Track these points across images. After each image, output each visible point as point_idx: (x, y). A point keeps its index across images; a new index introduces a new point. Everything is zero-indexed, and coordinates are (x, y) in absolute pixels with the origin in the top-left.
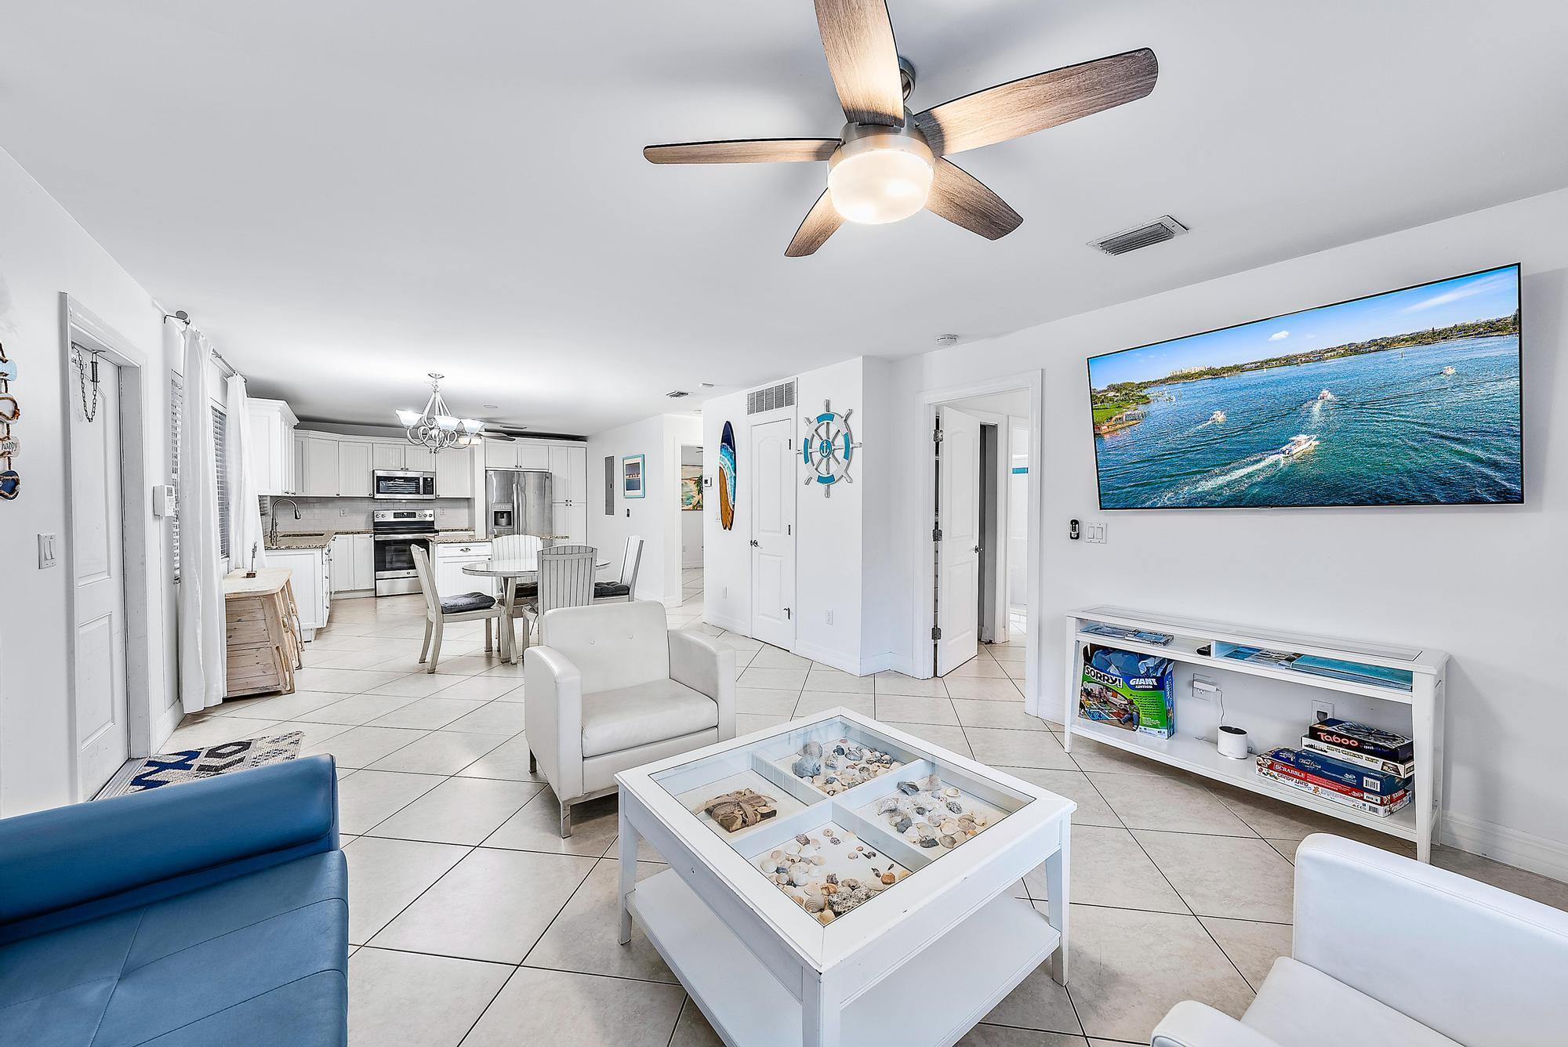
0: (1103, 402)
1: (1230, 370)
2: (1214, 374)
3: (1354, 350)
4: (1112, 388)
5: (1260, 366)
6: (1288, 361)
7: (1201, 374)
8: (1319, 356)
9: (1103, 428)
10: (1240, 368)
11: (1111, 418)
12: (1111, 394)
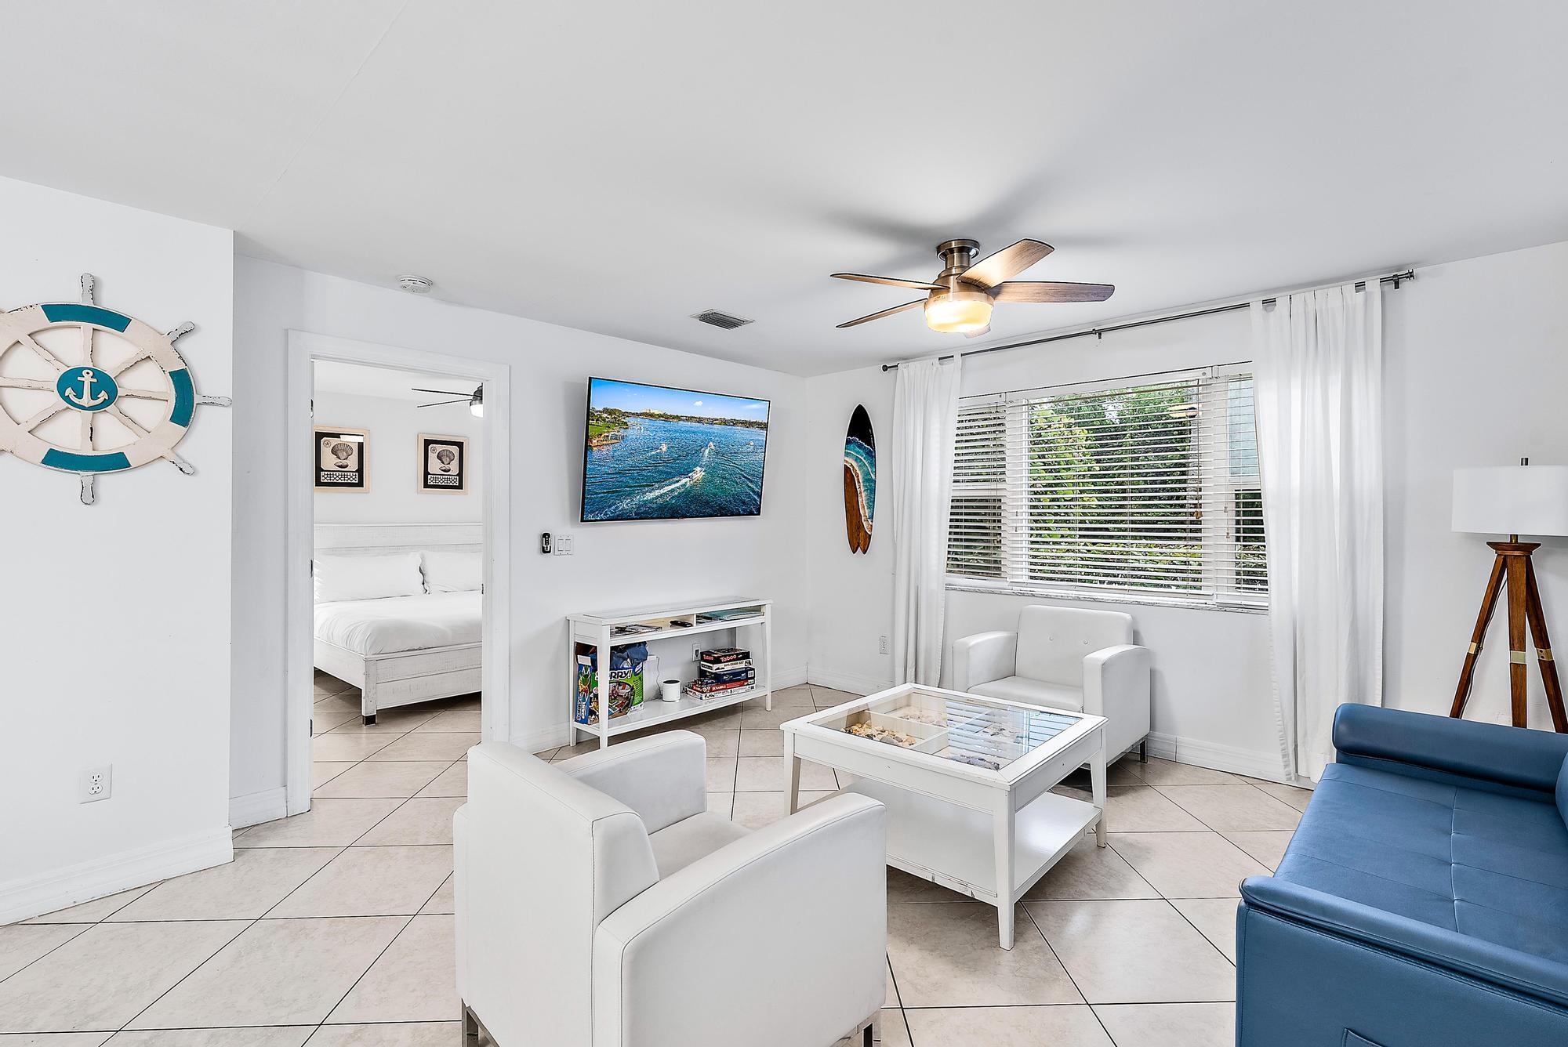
0: (598, 420)
1: (674, 417)
2: (667, 418)
3: (725, 422)
4: (606, 410)
5: (690, 419)
6: (700, 420)
7: (660, 416)
8: (712, 421)
9: (594, 441)
10: (678, 418)
11: (601, 435)
12: (605, 415)
